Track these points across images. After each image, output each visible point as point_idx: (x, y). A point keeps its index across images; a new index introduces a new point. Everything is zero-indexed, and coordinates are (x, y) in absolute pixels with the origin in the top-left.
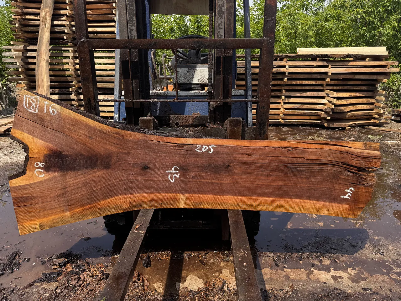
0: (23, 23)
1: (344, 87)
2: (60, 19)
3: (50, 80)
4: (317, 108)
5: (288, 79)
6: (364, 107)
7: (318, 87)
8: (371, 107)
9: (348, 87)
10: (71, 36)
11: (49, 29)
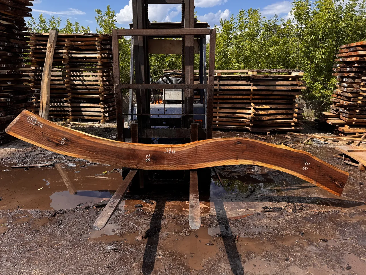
0: (35, 51)
1: (268, 100)
2: (61, 48)
3: (50, 92)
4: (245, 117)
5: (220, 95)
6: (284, 116)
7: (246, 100)
8: (290, 116)
9: (271, 100)
10: (68, 61)
11: (53, 56)
